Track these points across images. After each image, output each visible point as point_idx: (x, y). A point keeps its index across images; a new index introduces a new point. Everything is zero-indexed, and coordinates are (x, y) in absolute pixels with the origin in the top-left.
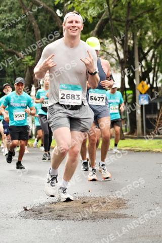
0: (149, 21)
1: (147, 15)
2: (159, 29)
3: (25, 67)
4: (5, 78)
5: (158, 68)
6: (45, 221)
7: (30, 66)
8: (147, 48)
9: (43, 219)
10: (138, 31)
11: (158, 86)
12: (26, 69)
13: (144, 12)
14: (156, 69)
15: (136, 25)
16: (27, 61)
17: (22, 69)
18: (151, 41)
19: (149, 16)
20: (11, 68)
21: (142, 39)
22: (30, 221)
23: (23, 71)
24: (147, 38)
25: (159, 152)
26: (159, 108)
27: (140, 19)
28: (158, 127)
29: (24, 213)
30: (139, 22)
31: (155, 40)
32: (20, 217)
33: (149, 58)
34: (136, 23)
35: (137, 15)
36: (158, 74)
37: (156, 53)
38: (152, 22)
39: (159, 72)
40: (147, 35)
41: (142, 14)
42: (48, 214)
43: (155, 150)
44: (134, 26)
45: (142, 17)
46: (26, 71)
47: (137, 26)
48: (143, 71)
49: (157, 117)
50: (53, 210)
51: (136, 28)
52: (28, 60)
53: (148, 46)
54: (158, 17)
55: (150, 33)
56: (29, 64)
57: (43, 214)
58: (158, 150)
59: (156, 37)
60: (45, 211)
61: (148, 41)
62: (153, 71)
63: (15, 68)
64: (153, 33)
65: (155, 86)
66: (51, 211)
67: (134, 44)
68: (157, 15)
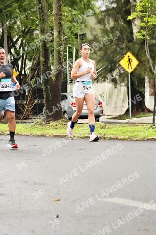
0: (18, 11)
1: (16, 5)
2: (27, 19)
5: (26, 56)
8: (16, 37)
10: (7, 20)
11: (27, 73)
13: (13, 2)
14: (25, 57)
15: (5, 14)
18: (19, 30)
19: (18, 6)
21: (10, 28)
24: (16, 27)
25: (27, 135)
26: (27, 94)
27: (9, 9)
28: (26, 112)
30: (8, 11)
31: (24, 29)
33: (17, 46)
34: (5, 12)
35: (7, 5)
36: (27, 62)
37: (24, 41)
38: (21, 11)
39: (27, 60)
40: (16, 24)
41: (11, 4)
43: (23, 134)
44: (3, 15)
45: (11, 7)
47: (7, 15)
48: (12, 58)
49: (25, 102)
51: (6, 18)
53: (17, 35)
54: (26, 7)
55: (18, 23)
58: (26, 134)
59: (25, 26)
61: (17, 30)
62: (21, 59)
64: (22, 22)
65: (23, 73)
67: (3, 33)
68: (26, 5)
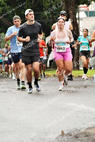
20: (48, 2)
29: (61, 137)
50: (89, 134)
63: (52, 2)
66: (86, 136)
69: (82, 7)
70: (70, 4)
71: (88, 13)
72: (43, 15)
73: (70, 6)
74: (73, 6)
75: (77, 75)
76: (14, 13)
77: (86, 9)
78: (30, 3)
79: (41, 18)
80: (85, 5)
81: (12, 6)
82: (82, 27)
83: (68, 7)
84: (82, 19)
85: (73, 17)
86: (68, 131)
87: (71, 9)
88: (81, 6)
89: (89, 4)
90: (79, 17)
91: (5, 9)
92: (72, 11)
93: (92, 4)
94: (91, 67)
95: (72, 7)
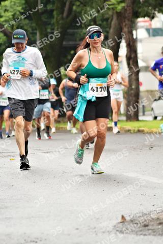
3: (110, 13)
4: (79, 31)
6: (153, 237)
7: (118, 11)
9: (149, 234)
12: (112, 16)
16: (113, 4)
17: (106, 16)
22: (132, 237)
23: (107, 20)
29: (121, 225)
32: (115, 231)
42: (157, 227)
46: (112, 20)
52: (115, 2)
56: (116, 8)
57: (150, 227)
60: (152, 223)
66: (160, 224)
69: (142, 22)
70: (125, 18)
71: (151, 31)
72: (80, 35)
73: (125, 22)
74: (128, 20)
75: (136, 129)
76: (35, 31)
77: (147, 24)
78: (61, 16)
79: (78, 39)
80: (147, 19)
81: (32, 20)
82: (142, 53)
83: (122, 22)
84: (141, 41)
85: (129, 38)
86: (132, 217)
87: (125, 26)
88: (140, 19)
89: (153, 18)
90: (137, 38)
91: (21, 25)
92: (128, 28)
93: (157, 17)
94: (156, 116)
95: (127, 22)
